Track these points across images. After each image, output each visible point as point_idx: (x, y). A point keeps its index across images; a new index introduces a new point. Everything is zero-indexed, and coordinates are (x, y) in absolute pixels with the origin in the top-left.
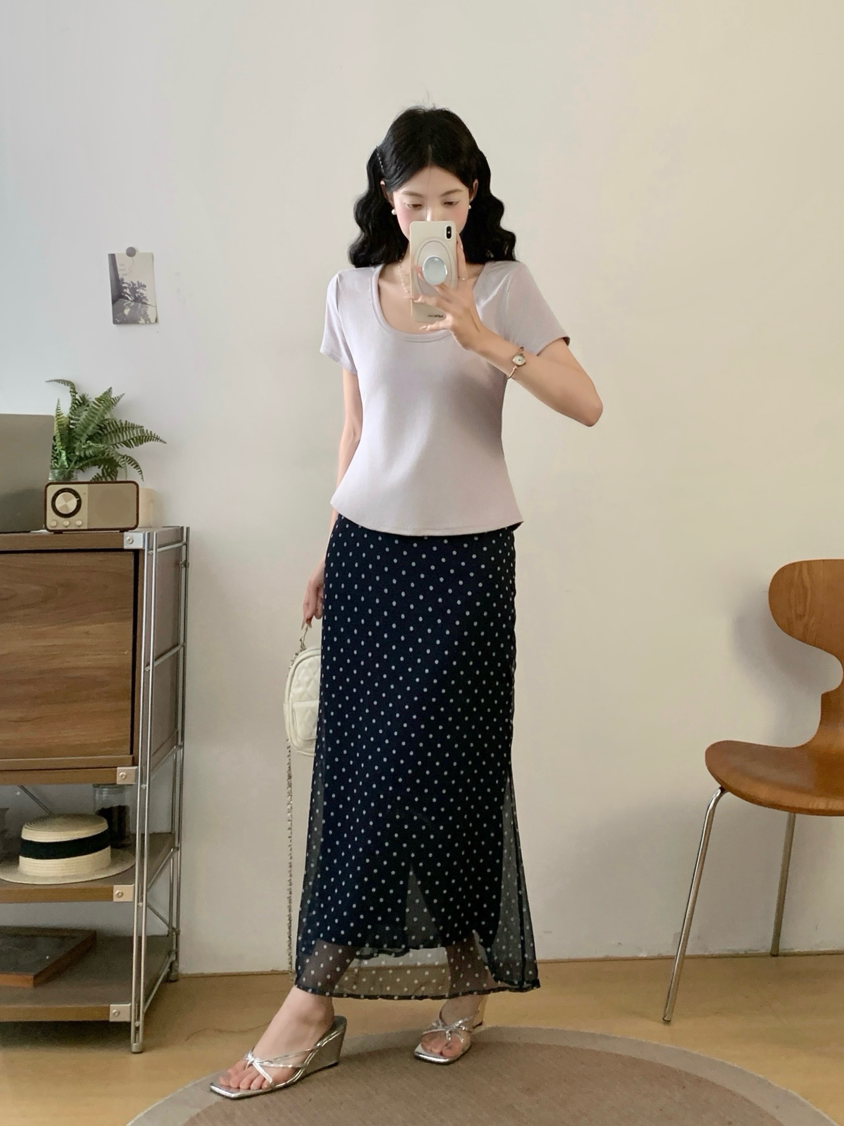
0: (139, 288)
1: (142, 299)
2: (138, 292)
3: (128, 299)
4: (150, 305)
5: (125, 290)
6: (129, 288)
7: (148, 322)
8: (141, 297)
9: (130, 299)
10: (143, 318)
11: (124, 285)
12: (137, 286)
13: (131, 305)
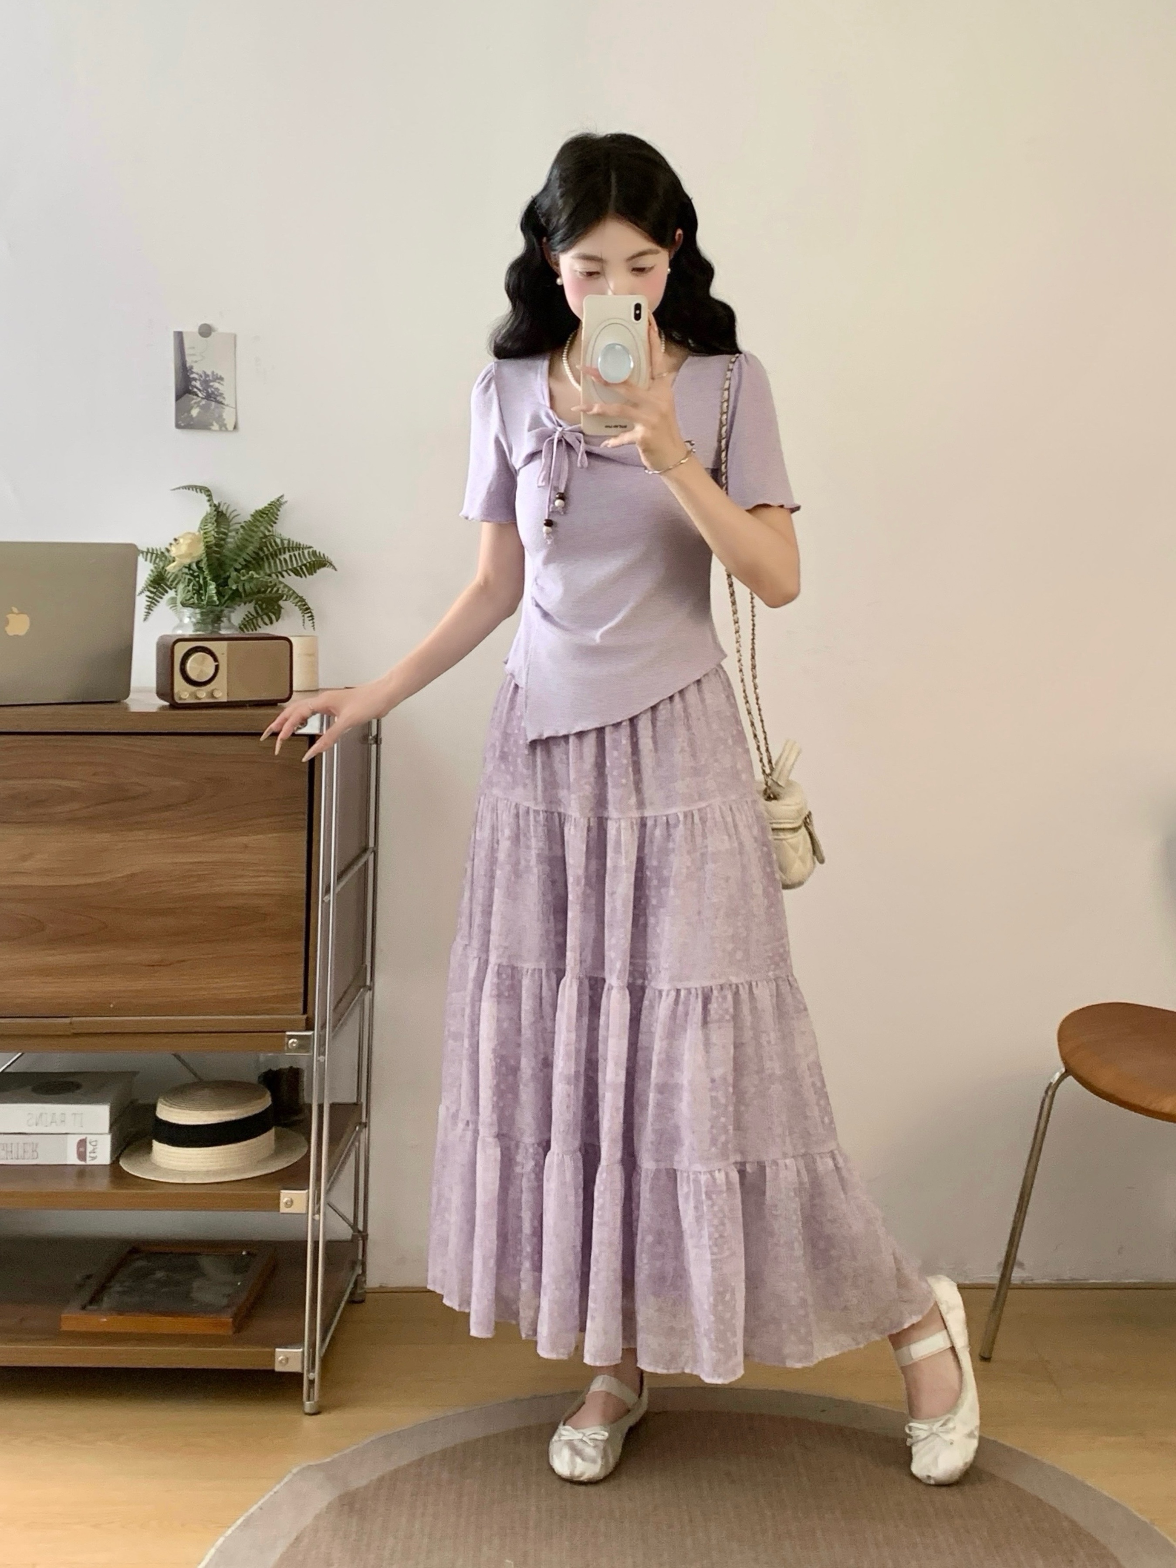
0: (214, 381)
1: (217, 396)
2: (212, 386)
3: (197, 395)
4: (227, 405)
5: (194, 383)
6: (200, 380)
7: (223, 428)
8: (216, 393)
9: (200, 395)
10: (217, 423)
11: (192, 376)
12: (211, 378)
13: (201, 404)
